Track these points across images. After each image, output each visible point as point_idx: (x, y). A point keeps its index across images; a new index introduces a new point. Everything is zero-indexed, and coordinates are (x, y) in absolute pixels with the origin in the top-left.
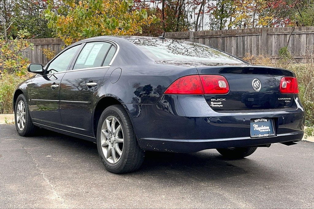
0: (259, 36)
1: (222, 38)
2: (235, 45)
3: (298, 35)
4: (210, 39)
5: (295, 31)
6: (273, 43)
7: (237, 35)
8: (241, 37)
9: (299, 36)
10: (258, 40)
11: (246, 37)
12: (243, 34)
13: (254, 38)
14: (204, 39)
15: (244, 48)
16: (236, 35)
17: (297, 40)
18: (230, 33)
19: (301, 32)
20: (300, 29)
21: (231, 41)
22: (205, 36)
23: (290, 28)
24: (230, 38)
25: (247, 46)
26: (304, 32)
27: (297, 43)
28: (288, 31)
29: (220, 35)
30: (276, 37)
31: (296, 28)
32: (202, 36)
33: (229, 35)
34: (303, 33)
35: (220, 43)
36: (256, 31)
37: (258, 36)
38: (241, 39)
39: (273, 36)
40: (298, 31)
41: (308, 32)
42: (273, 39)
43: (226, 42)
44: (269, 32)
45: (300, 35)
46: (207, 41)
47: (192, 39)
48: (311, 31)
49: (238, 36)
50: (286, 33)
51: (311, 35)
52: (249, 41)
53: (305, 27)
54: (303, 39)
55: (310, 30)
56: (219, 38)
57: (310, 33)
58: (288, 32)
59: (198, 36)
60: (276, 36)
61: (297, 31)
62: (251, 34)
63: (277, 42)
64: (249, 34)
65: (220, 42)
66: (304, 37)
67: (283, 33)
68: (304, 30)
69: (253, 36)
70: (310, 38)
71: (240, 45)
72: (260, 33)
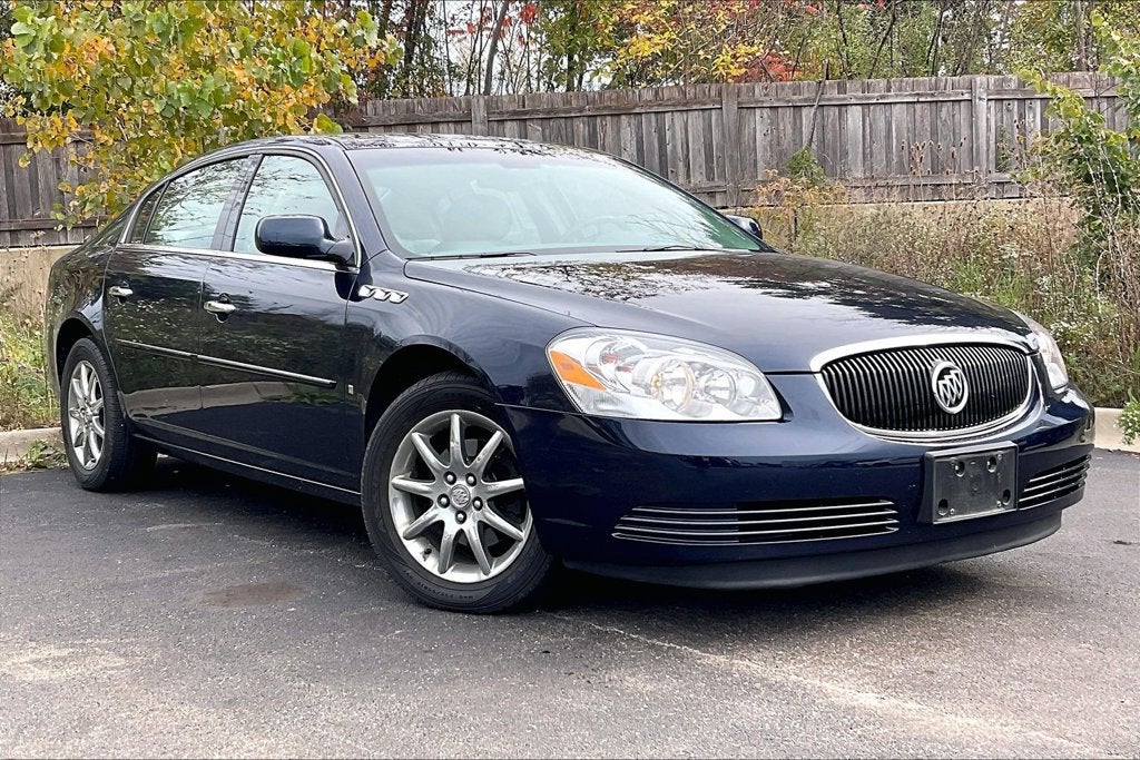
0: (713, 112)
1: (586, 119)
2: (634, 143)
3: (837, 109)
4: (545, 122)
5: (826, 96)
6: (759, 136)
7: (637, 110)
8: (653, 116)
9: (840, 111)
10: (710, 126)
11: (668, 116)
12: (660, 105)
13: (695, 120)
14: (522, 124)
15: (662, 153)
16: (634, 108)
17: (834, 126)
18: (614, 104)
19: (844, 99)
20: (842, 89)
21: (619, 132)
22: (526, 113)
23: (809, 84)
24: (616, 119)
25: (674, 147)
26: (856, 98)
27: (835, 137)
28: (806, 96)
29: (581, 110)
30: (765, 116)
31: (830, 85)
32: (515, 113)
33: (609, 107)
34: (853, 101)
35: (581, 139)
36: (700, 96)
37: (707, 112)
38: (654, 124)
39: (758, 112)
40: (835, 94)
41: (869, 98)
42: (759, 123)
43: (600, 135)
44: (743, 98)
45: (844, 109)
46: (535, 128)
47: (482, 123)
48: (876, 94)
49: (641, 114)
50: (801, 101)
51: (878, 107)
52: (678, 128)
53: (857, 83)
54: (854, 121)
55: (874, 91)
56: (576, 122)
57: (875, 101)
58: (806, 100)
59: (501, 113)
60: (766, 111)
61: (833, 94)
62: (685, 105)
63: (772, 132)
64: (679, 104)
65: (581, 135)
66: (854, 117)
67: (789, 101)
68: (854, 92)
69: (690, 113)
70: (874, 120)
71: (651, 143)
72: (714, 102)
